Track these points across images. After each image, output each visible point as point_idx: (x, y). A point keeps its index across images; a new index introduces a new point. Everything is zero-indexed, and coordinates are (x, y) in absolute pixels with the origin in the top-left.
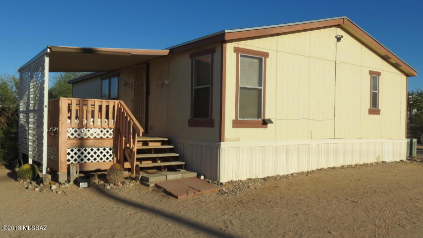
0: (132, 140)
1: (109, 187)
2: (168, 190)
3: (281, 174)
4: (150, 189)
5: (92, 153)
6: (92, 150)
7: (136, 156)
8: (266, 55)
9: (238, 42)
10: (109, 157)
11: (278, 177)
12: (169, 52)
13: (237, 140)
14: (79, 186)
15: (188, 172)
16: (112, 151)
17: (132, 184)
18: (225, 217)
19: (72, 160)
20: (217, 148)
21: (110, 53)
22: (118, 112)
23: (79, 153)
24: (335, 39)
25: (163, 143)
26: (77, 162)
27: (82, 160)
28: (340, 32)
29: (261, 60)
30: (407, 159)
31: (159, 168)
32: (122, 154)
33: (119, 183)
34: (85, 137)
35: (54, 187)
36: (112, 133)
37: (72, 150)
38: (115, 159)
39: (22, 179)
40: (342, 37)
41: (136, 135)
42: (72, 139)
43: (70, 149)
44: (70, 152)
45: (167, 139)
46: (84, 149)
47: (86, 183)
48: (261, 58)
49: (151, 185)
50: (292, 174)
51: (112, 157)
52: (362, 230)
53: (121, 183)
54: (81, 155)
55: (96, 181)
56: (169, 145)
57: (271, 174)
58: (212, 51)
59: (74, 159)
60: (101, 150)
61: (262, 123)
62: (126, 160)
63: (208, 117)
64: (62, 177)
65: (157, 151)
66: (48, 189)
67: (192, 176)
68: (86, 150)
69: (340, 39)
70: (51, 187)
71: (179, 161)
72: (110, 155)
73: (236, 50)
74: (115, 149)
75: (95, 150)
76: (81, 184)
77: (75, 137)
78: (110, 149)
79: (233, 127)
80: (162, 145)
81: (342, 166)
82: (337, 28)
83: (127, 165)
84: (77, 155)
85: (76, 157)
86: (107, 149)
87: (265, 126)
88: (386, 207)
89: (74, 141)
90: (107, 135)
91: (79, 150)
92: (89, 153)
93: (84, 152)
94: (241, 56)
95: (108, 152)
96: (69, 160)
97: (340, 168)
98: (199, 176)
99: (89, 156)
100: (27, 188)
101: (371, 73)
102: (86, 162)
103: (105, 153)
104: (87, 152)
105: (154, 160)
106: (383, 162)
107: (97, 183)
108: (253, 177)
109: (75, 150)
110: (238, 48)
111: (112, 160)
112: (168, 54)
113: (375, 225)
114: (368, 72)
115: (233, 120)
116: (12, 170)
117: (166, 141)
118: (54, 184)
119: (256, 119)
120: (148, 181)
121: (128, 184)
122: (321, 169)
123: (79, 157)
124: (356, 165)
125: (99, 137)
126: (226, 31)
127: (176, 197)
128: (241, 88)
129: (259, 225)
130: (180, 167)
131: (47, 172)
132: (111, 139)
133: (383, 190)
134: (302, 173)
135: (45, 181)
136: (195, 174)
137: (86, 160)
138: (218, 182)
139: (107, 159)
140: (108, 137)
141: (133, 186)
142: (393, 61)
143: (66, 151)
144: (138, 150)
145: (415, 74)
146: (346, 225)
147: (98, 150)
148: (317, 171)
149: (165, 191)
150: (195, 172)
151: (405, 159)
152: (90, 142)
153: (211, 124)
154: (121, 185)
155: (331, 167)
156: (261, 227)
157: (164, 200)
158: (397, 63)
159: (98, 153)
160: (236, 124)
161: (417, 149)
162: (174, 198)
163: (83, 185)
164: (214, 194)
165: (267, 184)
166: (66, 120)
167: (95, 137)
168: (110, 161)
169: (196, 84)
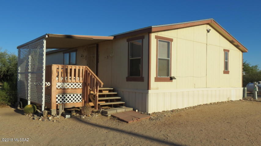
0: (95, 90)
1: (84, 117)
2: (120, 118)
3: (180, 108)
4: (109, 118)
5: (70, 97)
6: (70, 95)
7: (98, 99)
8: (172, 40)
9: (157, 33)
10: (80, 100)
11: (179, 110)
12: (114, 38)
13: (157, 89)
14: (65, 117)
15: (127, 108)
16: (81, 96)
17: (97, 116)
18: (162, 133)
19: (59, 102)
20: (146, 94)
21: (82, 38)
22: (85, 73)
23: (63, 98)
24: (206, 31)
25: (110, 91)
26: (62, 103)
27: (65, 101)
28: (209, 27)
29: (168, 43)
30: (243, 99)
31: (110, 106)
32: (88, 98)
33: (89, 115)
34: (66, 88)
35: (50, 118)
36: (81, 85)
37: (59, 96)
38: (83, 101)
39: (27, 113)
40: (210, 30)
41: (98, 87)
42: (59, 89)
43: (58, 95)
44: (58, 97)
45: (113, 89)
46: (65, 95)
47: (70, 115)
48: (169, 42)
49: (109, 116)
50: (186, 108)
51: (81, 99)
52: (241, 137)
53: (91, 115)
54: (64, 99)
55: (74, 114)
56: (114, 92)
57: (174, 108)
58: (143, 38)
59: (60, 101)
60: (75, 95)
61: (170, 79)
62: (90, 101)
63: (139, 75)
64: (54, 112)
65: (108, 96)
66: (47, 119)
67: (130, 110)
68: (66, 96)
69: (209, 31)
70: (48, 118)
71: (121, 101)
72: (80, 99)
73: (157, 37)
74: (83, 95)
75: (72, 95)
76: (67, 116)
77: (61, 88)
78: (80, 95)
79: (155, 81)
80: (109, 92)
81: (211, 103)
82: (207, 25)
83: (92, 104)
84: (62, 99)
85: (61, 100)
86: (79, 95)
87: (171, 80)
88: (248, 125)
89: (60, 91)
90: (79, 86)
91: (63, 96)
92: (68, 97)
93: (66, 97)
94: (159, 41)
95: (79, 97)
96: (57, 102)
97: (210, 104)
98: (134, 110)
99: (68, 99)
100: (34, 119)
101: (225, 50)
102: (66, 103)
103: (77, 97)
104: (67, 97)
105: (107, 101)
106: (231, 101)
107: (75, 115)
108: (166, 110)
109: (61, 96)
110: (157, 36)
111: (81, 101)
112: (113, 39)
113: (247, 135)
114: (223, 50)
115: (155, 78)
116: (16, 109)
117: (112, 90)
118: (50, 116)
119: (167, 77)
120: (107, 114)
121: (94, 115)
122: (200, 105)
123: (63, 100)
124: (218, 103)
125: (74, 88)
126: (152, 27)
127: (127, 122)
128: (159, 59)
129: (184, 136)
130: (122, 105)
131: (45, 109)
132: (81, 89)
133: (241, 116)
134: (191, 107)
135: (44, 114)
136: (132, 109)
137: (66, 101)
138: (147, 113)
139: (79, 101)
140: (79, 88)
141: (98, 117)
142: (235, 44)
143: (56, 96)
144: (99, 95)
145: (247, 51)
146: (231, 135)
147: (74, 95)
148: (198, 106)
149: (119, 119)
150: (131, 107)
151: (242, 99)
152: (69, 91)
153: (142, 80)
154: (91, 116)
155: (205, 104)
156: (186, 138)
157: (120, 124)
158: (238, 45)
159: (74, 97)
160: (157, 80)
161: (247, 93)
162: (126, 123)
163: (68, 116)
164: (148, 120)
165: (174, 114)
166: (56, 78)
167: (72, 88)
168: (80, 102)
169: (131, 57)
